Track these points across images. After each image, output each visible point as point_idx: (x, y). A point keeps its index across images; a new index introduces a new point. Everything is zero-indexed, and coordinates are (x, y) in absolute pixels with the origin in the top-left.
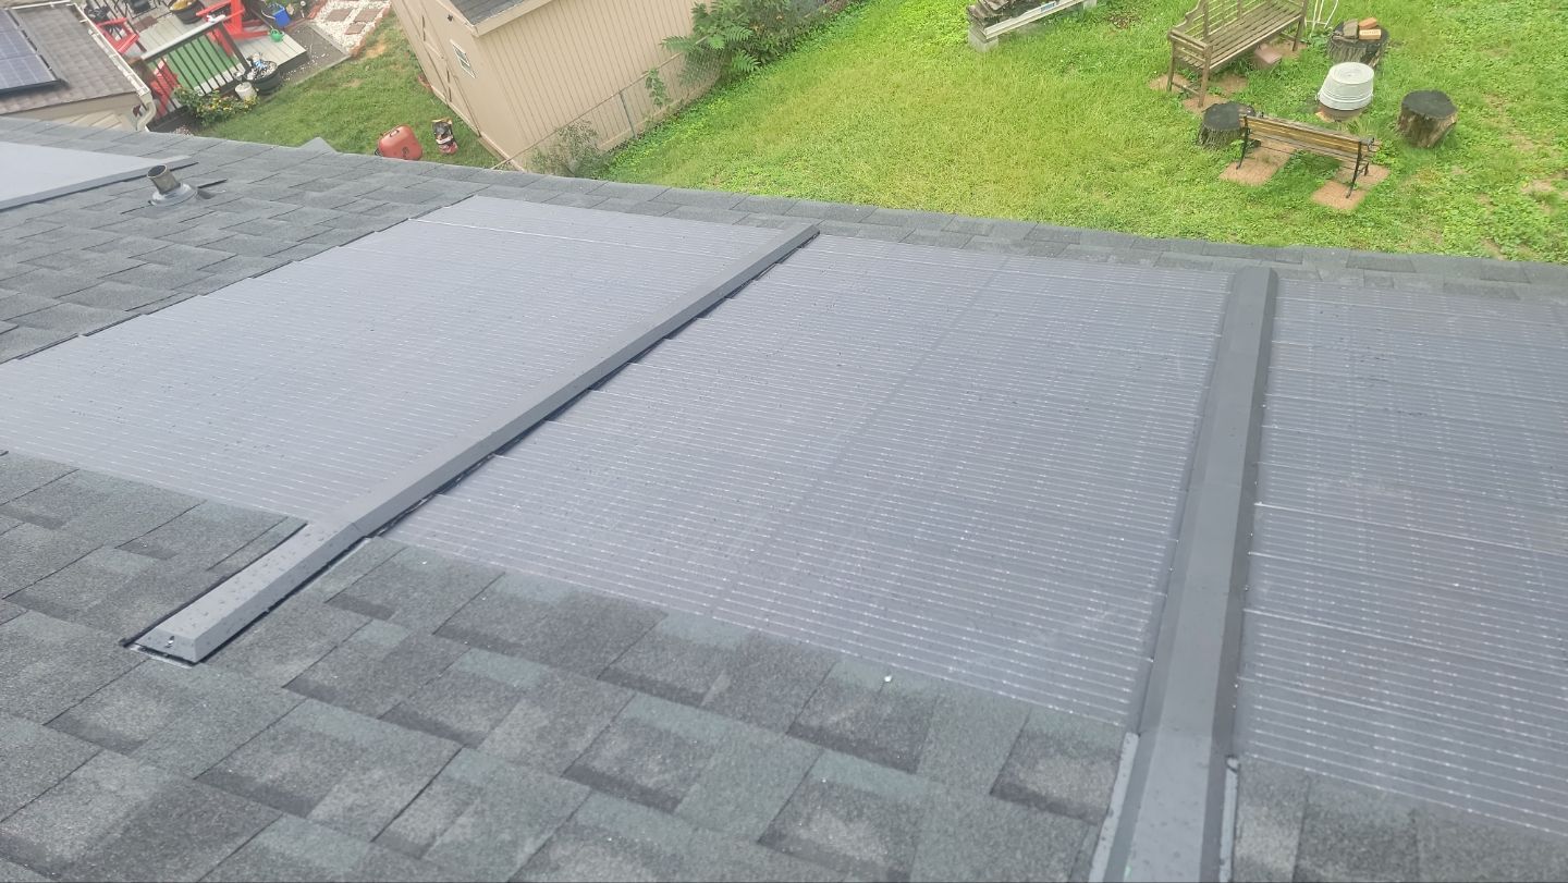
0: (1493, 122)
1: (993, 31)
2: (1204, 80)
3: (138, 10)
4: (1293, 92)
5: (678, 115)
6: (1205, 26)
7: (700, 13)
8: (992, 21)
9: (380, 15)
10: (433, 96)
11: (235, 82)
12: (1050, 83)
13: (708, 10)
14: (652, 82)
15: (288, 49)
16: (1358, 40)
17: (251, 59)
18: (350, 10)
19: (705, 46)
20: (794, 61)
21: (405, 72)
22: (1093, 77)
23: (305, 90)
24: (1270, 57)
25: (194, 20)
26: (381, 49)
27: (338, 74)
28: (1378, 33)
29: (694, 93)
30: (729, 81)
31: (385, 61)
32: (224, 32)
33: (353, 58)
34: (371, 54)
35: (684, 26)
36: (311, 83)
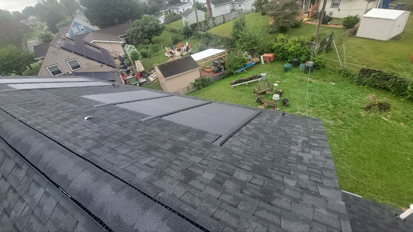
0: (295, 104)
1: (232, 86)
2: (258, 94)
3: (127, 74)
4: (270, 97)
5: (191, 93)
6: (259, 88)
7: (196, 80)
8: (233, 84)
9: (157, 77)
10: (161, 87)
11: (137, 84)
12: (239, 93)
13: (197, 80)
14: (188, 88)
15: (145, 80)
16: (279, 92)
17: (139, 81)
18: (153, 76)
19: (195, 84)
20: (207, 87)
21: (158, 84)
22: (245, 93)
24: (268, 93)
25: (133, 76)
26: (156, 81)
27: (150, 84)
28: (282, 91)
29: (194, 90)
30: (199, 89)
31: (156, 83)
32: (137, 77)
33: (152, 82)
34: (155, 82)
35: (194, 81)
36: (146, 84)
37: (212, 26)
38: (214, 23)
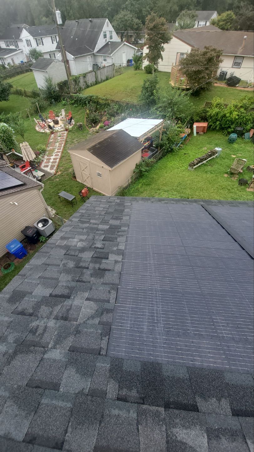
7: (137, 165)
9: (56, 166)
10: (77, 181)
17: (35, 176)
18: (48, 165)
21: (68, 177)
23: (47, 181)
27: (53, 178)
32: (30, 170)
33: (55, 174)
35: (133, 168)
37: (83, 87)
38: (85, 82)
